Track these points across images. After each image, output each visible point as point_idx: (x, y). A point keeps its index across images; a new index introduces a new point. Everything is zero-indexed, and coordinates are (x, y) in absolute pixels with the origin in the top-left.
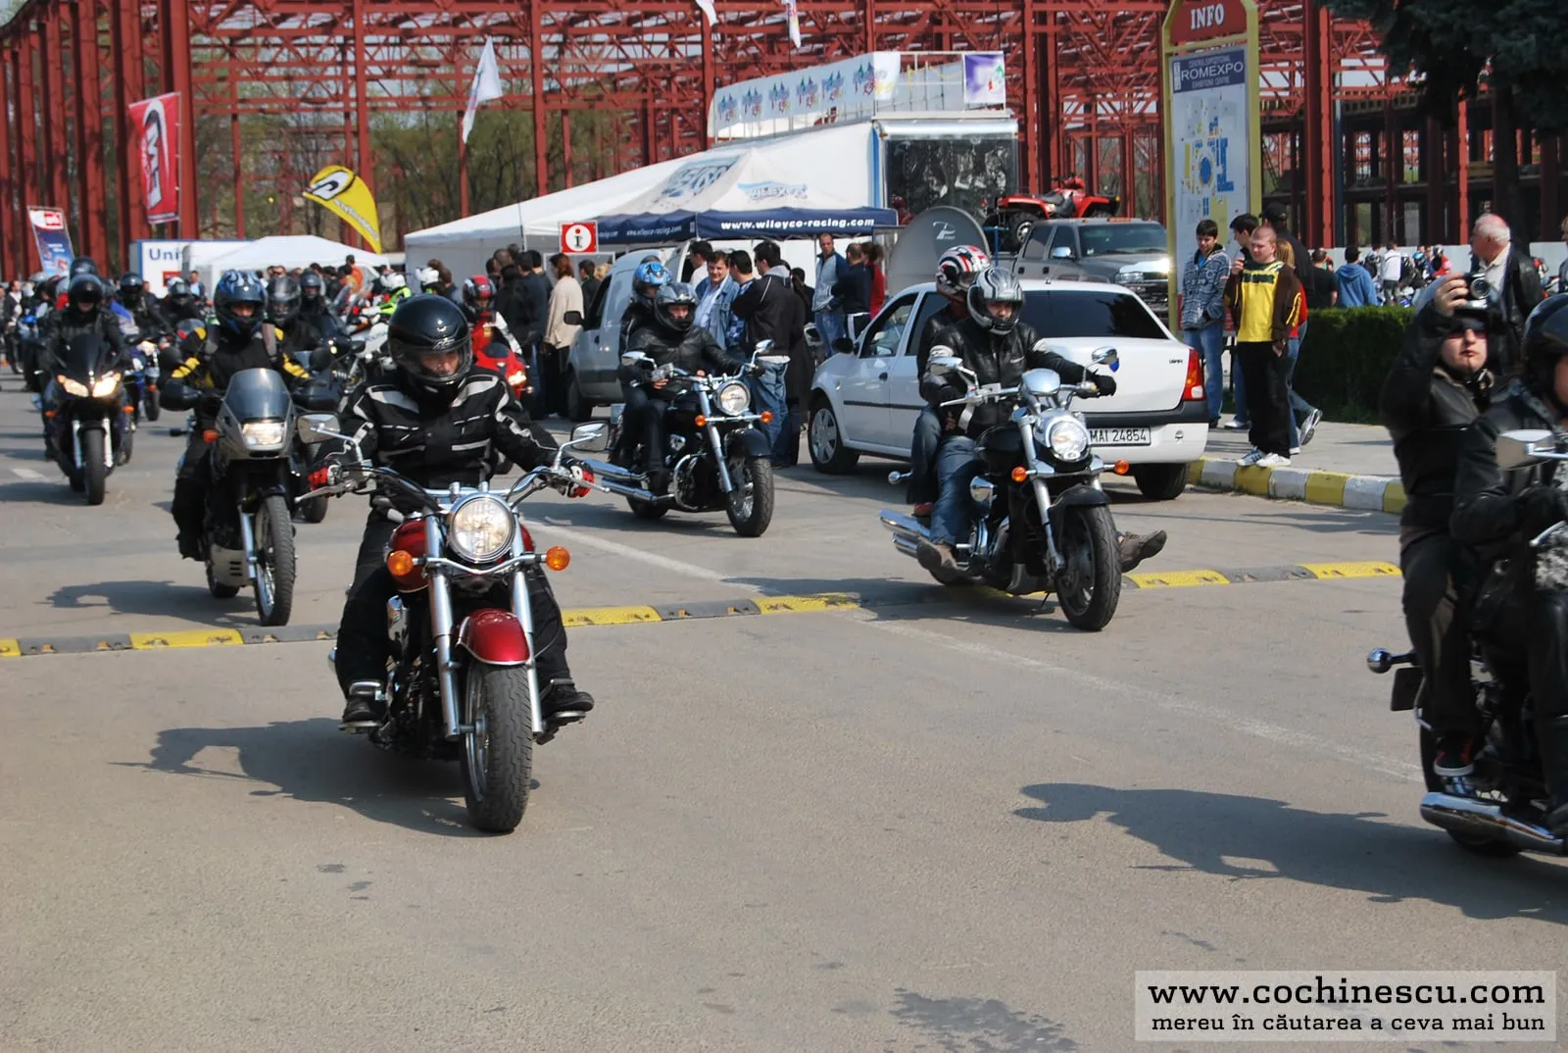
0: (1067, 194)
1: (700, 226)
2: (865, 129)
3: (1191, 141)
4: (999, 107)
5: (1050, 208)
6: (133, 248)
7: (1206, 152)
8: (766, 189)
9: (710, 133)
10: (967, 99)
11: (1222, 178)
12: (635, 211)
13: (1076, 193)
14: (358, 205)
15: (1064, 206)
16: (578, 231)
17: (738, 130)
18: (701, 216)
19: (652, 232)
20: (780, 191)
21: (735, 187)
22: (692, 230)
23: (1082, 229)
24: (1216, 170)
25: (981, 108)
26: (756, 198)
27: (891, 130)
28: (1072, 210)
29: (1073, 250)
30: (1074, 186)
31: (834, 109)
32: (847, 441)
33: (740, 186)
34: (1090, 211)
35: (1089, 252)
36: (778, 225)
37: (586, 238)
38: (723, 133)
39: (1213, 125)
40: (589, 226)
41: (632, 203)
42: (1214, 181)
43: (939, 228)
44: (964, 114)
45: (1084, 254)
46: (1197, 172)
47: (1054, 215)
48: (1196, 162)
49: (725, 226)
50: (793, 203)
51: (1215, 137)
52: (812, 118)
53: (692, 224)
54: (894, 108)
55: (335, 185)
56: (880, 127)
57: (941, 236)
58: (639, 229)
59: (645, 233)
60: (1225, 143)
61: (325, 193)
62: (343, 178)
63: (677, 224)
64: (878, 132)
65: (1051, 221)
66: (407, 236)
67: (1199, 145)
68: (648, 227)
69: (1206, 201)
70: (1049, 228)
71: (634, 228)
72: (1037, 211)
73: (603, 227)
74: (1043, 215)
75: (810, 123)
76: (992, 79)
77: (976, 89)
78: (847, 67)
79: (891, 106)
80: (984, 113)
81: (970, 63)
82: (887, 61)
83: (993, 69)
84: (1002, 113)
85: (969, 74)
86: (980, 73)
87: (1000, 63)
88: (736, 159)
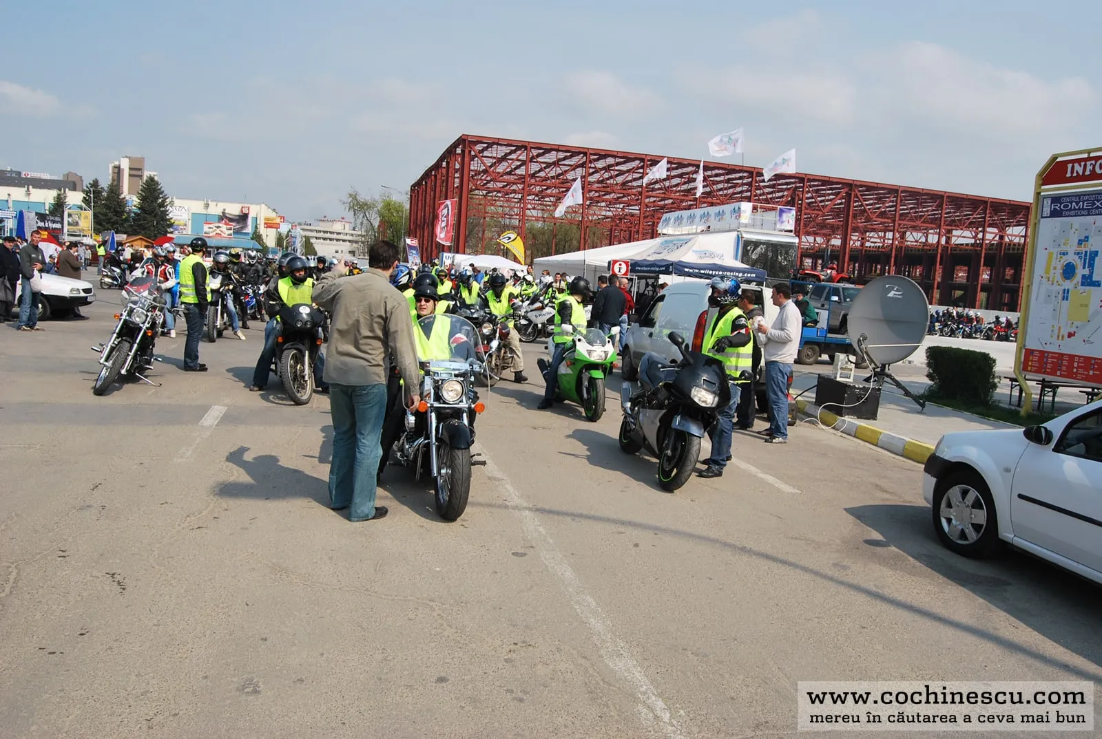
0: (829, 271)
1: (675, 269)
2: (736, 233)
3: (1056, 251)
4: (791, 231)
5: (823, 277)
6: (441, 254)
7: (1072, 258)
8: (705, 254)
9: (659, 232)
10: (778, 226)
11: (1087, 277)
12: (638, 258)
14: (518, 247)
15: (828, 277)
16: (620, 265)
17: (669, 231)
18: (674, 263)
19: (649, 269)
20: (712, 255)
21: (691, 251)
22: (671, 270)
23: (843, 288)
24: (1082, 271)
25: (783, 231)
26: (700, 257)
27: (747, 236)
28: (831, 279)
29: (840, 299)
30: (832, 268)
33: (693, 251)
34: (841, 280)
35: (848, 300)
36: (711, 272)
38: (665, 231)
39: (1083, 241)
41: (638, 255)
42: (1078, 279)
43: (892, 289)
44: (776, 232)
45: (845, 301)
46: (1060, 271)
48: (1059, 265)
49: (686, 270)
52: (700, 229)
53: (671, 267)
55: (510, 238)
56: (741, 234)
58: (642, 267)
59: (645, 269)
60: (1095, 254)
61: (505, 241)
62: (513, 236)
63: (663, 266)
64: (740, 236)
66: (534, 260)
67: (1064, 254)
68: (647, 266)
70: (824, 287)
71: (639, 266)
72: (818, 278)
75: (699, 231)
76: (789, 219)
77: (782, 222)
78: (727, 208)
79: (746, 226)
80: (784, 233)
81: (782, 211)
82: (746, 207)
83: (790, 215)
84: (792, 234)
85: (780, 216)
86: (785, 216)
87: (794, 212)
88: (690, 240)
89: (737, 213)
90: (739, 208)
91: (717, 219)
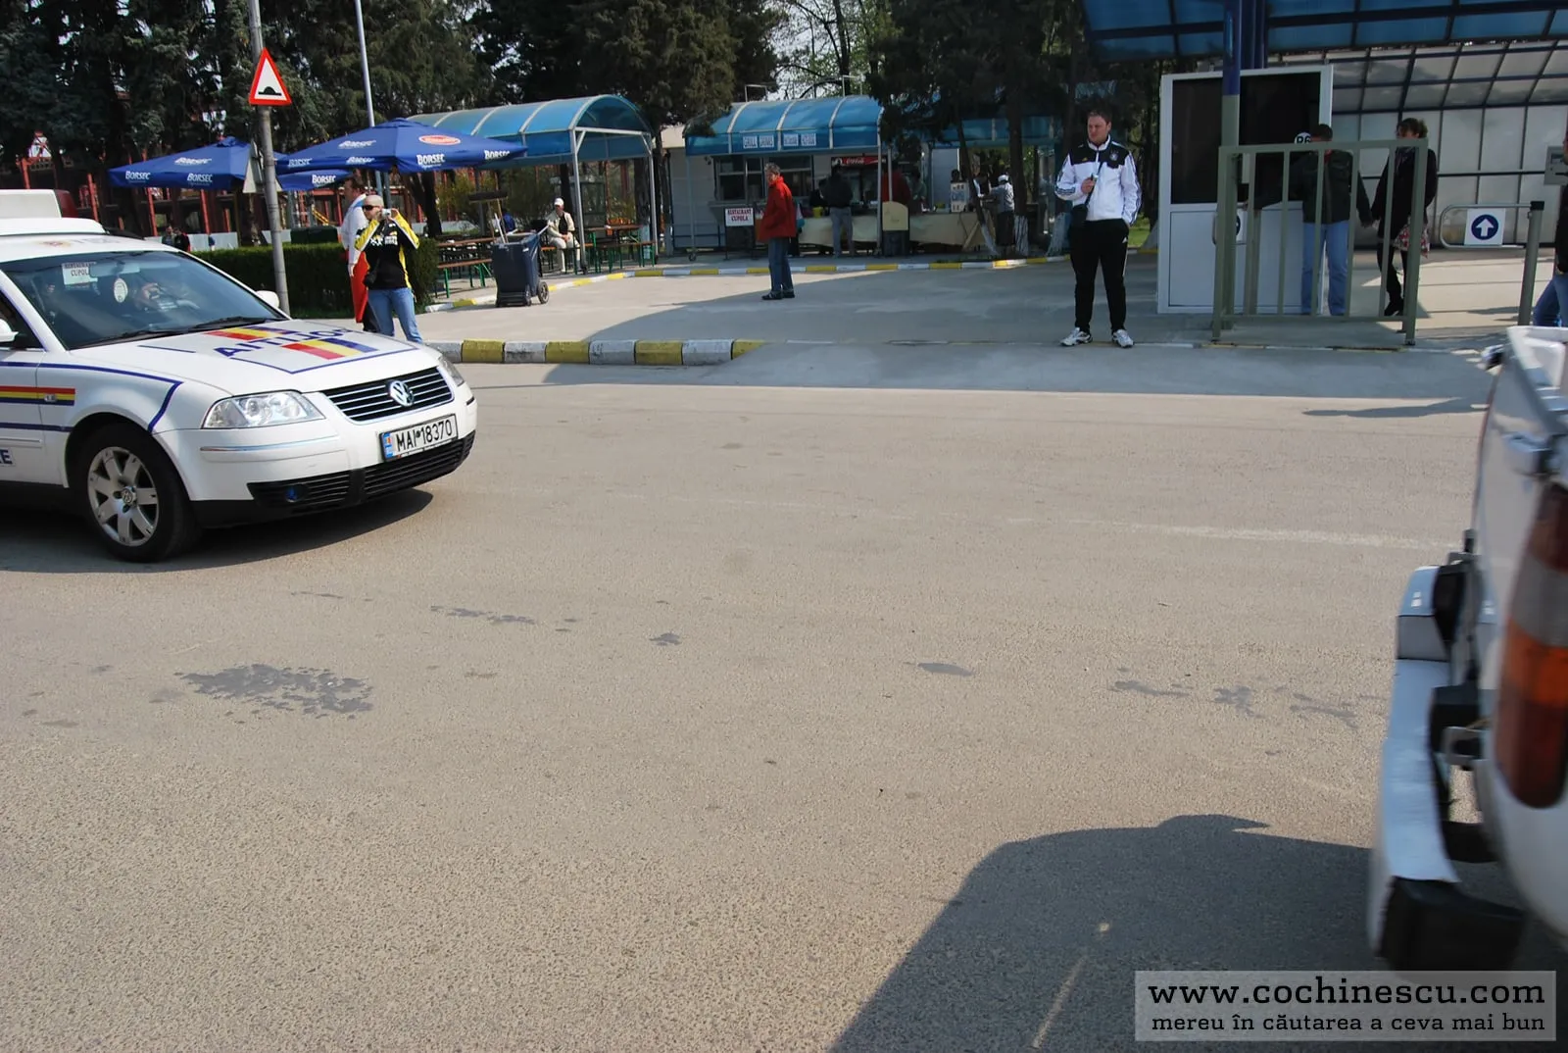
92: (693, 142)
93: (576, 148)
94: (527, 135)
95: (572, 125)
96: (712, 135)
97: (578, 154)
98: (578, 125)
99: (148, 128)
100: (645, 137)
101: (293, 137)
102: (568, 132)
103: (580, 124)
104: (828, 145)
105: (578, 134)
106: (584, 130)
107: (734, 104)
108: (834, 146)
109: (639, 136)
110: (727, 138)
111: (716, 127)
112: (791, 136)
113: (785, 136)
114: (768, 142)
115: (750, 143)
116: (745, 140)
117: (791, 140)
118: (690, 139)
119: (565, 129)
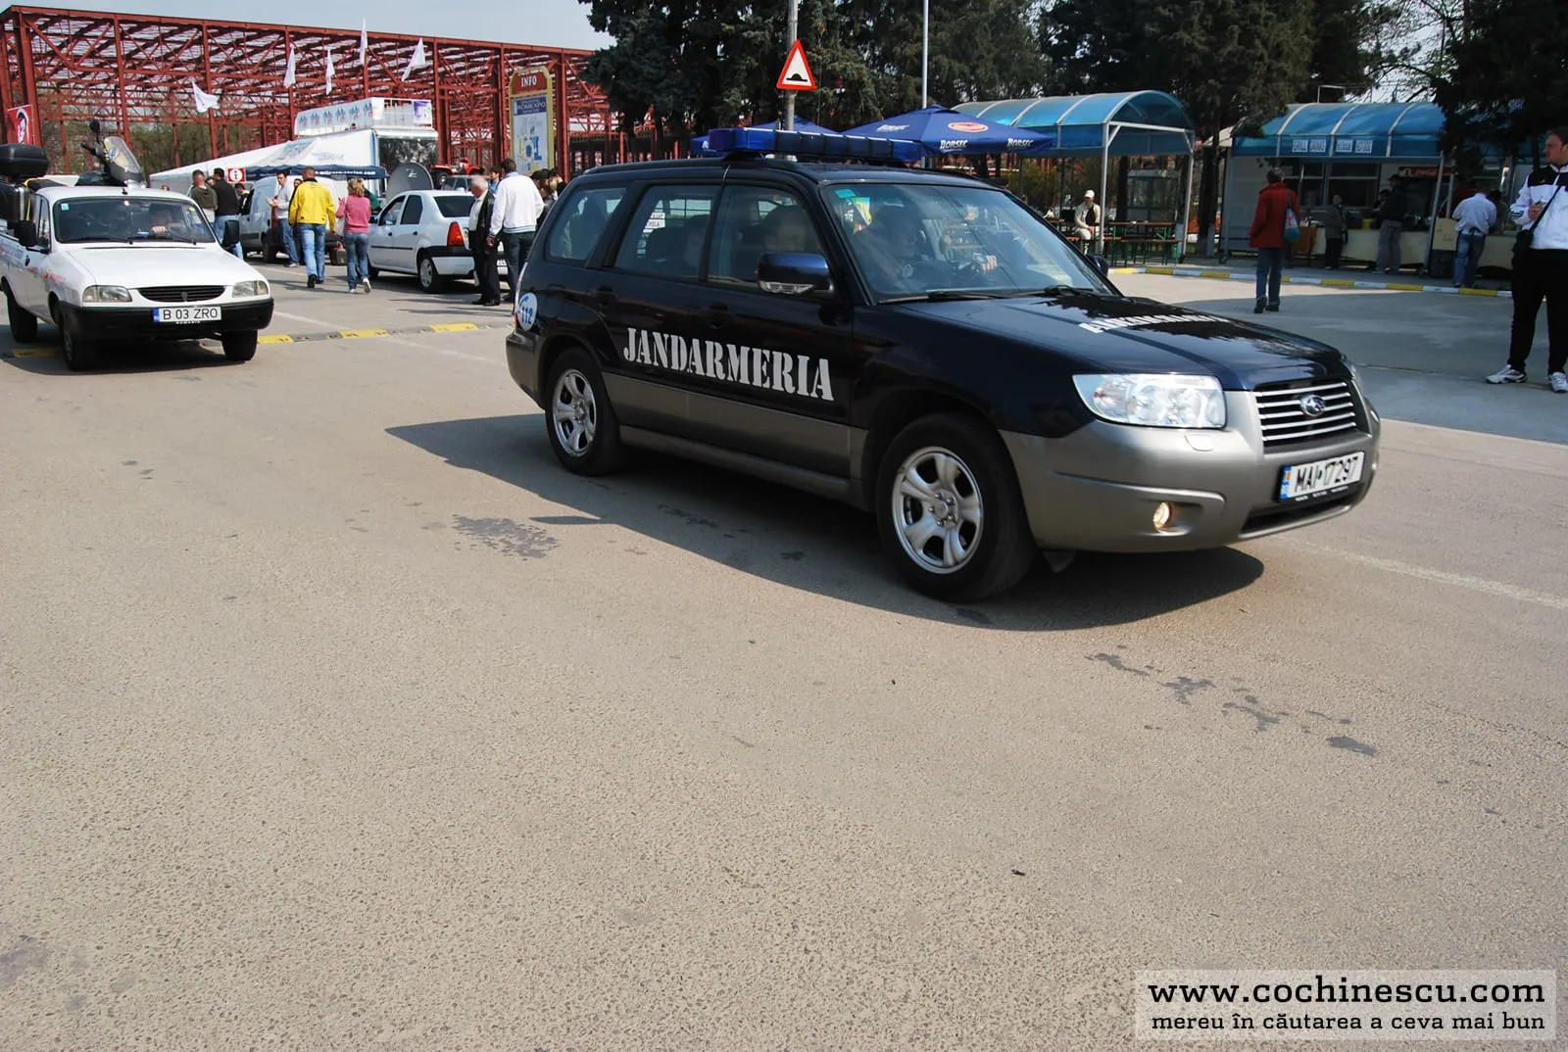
0: (461, 164)
2: (370, 131)
3: (522, 137)
4: (430, 125)
5: (454, 170)
7: (530, 142)
8: (325, 156)
9: (296, 133)
10: (415, 121)
11: (536, 154)
12: (262, 165)
13: (465, 164)
15: (460, 170)
16: (238, 171)
17: (308, 132)
18: (295, 167)
20: (331, 157)
21: (310, 154)
24: (534, 151)
25: (421, 125)
26: (320, 159)
27: (381, 134)
30: (464, 161)
31: (354, 125)
32: (373, 265)
37: (240, 176)
38: (302, 133)
39: (532, 130)
40: (241, 170)
41: (261, 162)
42: (533, 155)
43: (410, 172)
44: (413, 128)
46: (525, 151)
47: (456, 174)
48: (524, 147)
50: (339, 163)
51: (533, 136)
52: (343, 127)
54: (381, 124)
56: (376, 132)
57: (410, 176)
60: (537, 139)
64: (375, 134)
65: (455, 176)
66: (152, 176)
67: (526, 139)
69: (529, 164)
70: (454, 179)
71: (263, 171)
72: (449, 172)
73: (248, 173)
74: (451, 173)
75: (343, 129)
76: (426, 112)
77: (419, 116)
78: (360, 104)
79: (381, 122)
80: (423, 127)
81: (416, 105)
82: (378, 103)
83: (426, 108)
84: (431, 128)
85: (416, 109)
86: (420, 109)
87: (430, 105)
88: (310, 143)
89: (369, 108)
90: (370, 105)
91: (353, 116)
92: (1240, 143)
93: (1108, 142)
94: (1062, 127)
95: (1107, 121)
96: (1262, 136)
97: (1109, 148)
98: (1113, 120)
99: (728, 104)
100: (1189, 135)
101: (852, 117)
102: (1101, 126)
103: (1118, 117)
104: (1385, 154)
105: (1112, 128)
106: (1120, 124)
107: (1289, 106)
108: (1391, 154)
109: (1181, 133)
110: (1276, 140)
111: (1267, 129)
112: (1346, 142)
113: (1339, 141)
114: (1319, 146)
115: (1300, 146)
116: (1295, 143)
117: (1344, 146)
118: (1238, 139)
119: (1099, 123)
